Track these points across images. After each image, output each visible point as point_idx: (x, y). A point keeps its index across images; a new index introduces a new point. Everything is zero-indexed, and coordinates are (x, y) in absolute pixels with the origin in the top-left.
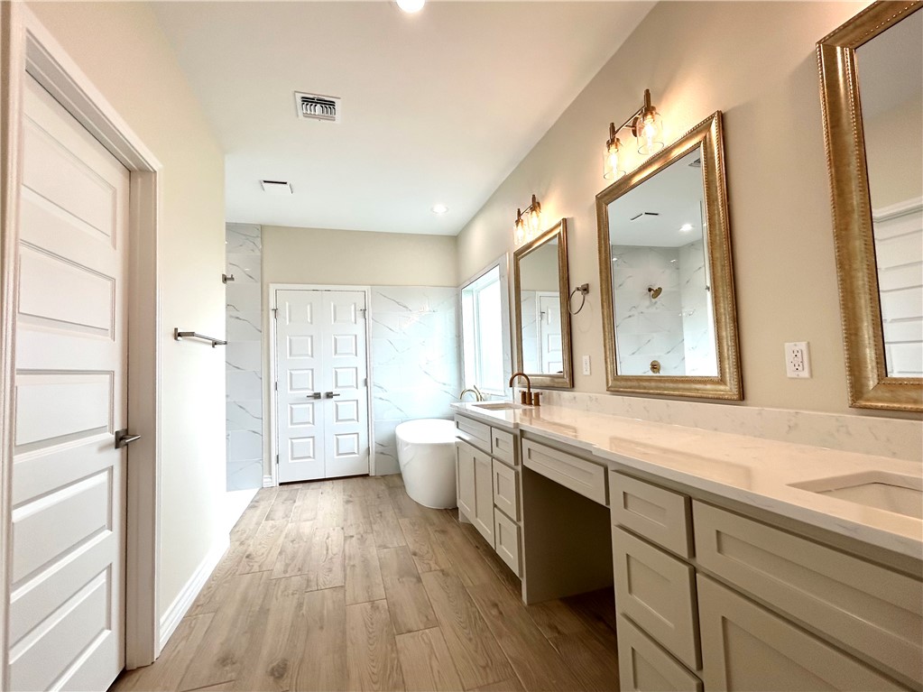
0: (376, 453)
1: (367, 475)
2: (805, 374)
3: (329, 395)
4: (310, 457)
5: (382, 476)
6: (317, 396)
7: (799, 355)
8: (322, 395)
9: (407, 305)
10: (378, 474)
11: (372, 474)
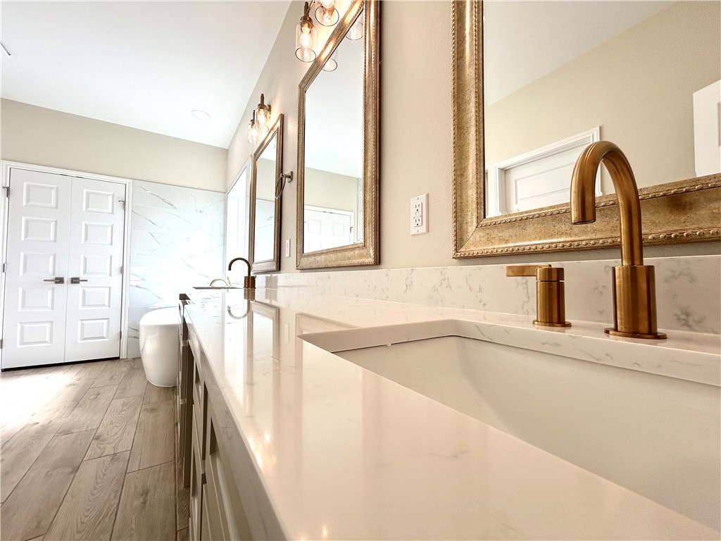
0: (129, 337)
1: (118, 358)
2: (423, 229)
3: (75, 281)
4: (46, 342)
5: (133, 359)
6: (60, 281)
7: (420, 209)
8: (65, 280)
9: (172, 203)
10: (130, 357)
11: (123, 356)
